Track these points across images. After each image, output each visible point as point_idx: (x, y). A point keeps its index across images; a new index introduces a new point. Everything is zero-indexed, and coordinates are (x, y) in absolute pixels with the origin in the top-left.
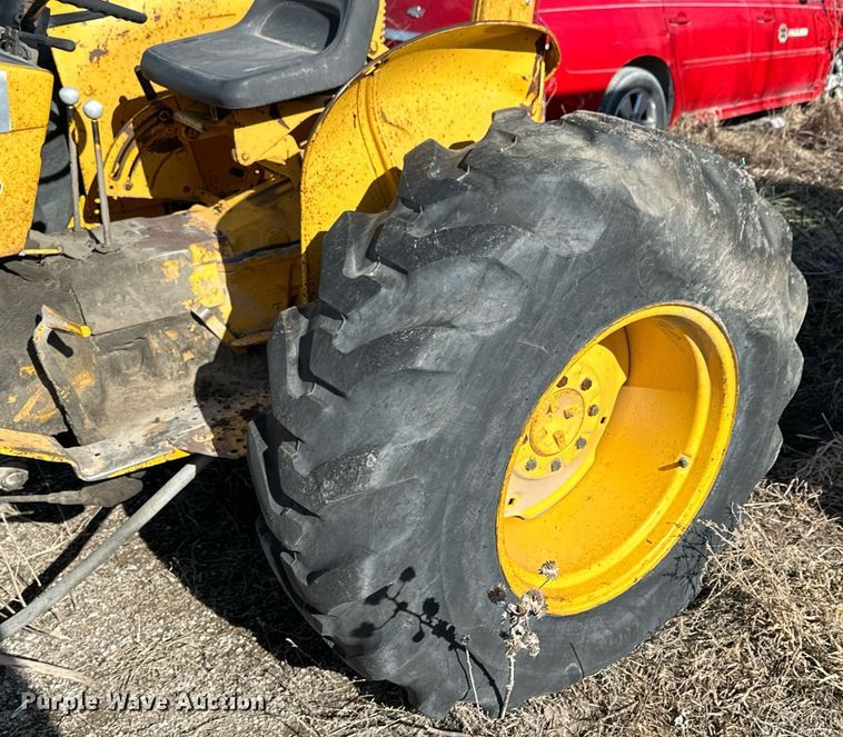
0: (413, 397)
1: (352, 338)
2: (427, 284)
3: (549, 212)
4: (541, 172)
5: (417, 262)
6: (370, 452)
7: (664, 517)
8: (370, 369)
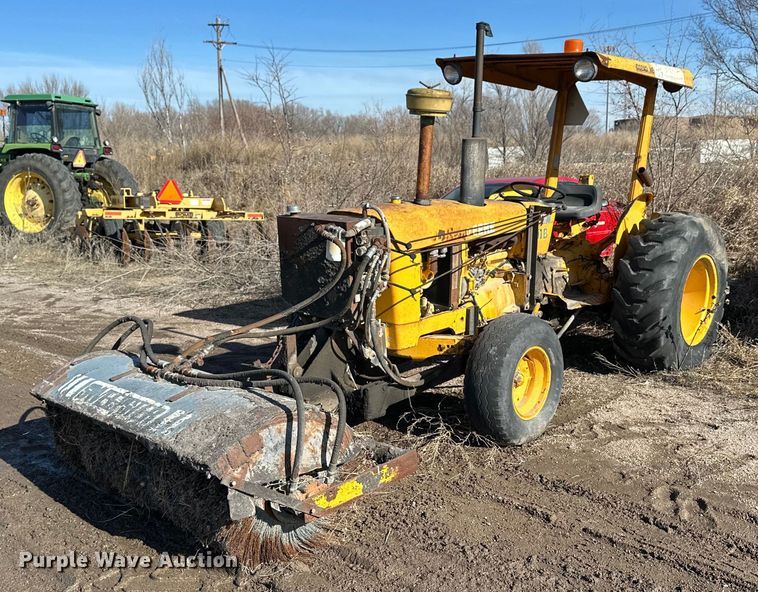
2: (667, 244)
3: (686, 227)
5: (664, 240)
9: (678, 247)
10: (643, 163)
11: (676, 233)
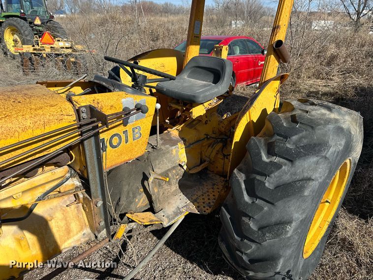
0: (298, 204)
1: (272, 183)
2: (300, 164)
3: (331, 137)
4: (328, 124)
5: (296, 158)
6: (288, 225)
7: (323, 219)
8: (286, 196)
9: (315, 170)
10: (281, 36)
11: (315, 148)
